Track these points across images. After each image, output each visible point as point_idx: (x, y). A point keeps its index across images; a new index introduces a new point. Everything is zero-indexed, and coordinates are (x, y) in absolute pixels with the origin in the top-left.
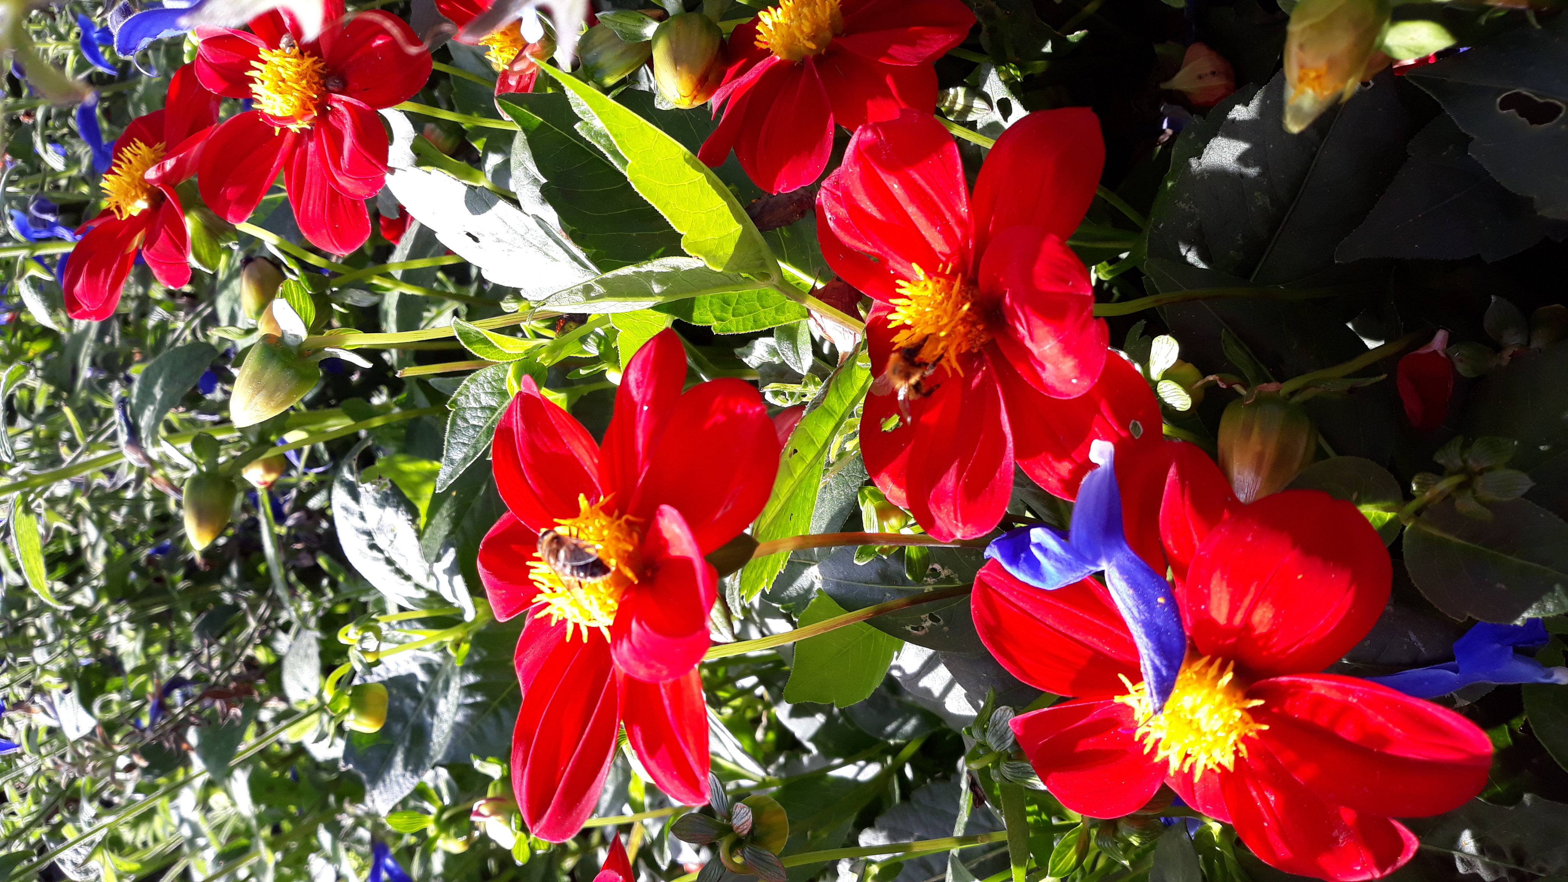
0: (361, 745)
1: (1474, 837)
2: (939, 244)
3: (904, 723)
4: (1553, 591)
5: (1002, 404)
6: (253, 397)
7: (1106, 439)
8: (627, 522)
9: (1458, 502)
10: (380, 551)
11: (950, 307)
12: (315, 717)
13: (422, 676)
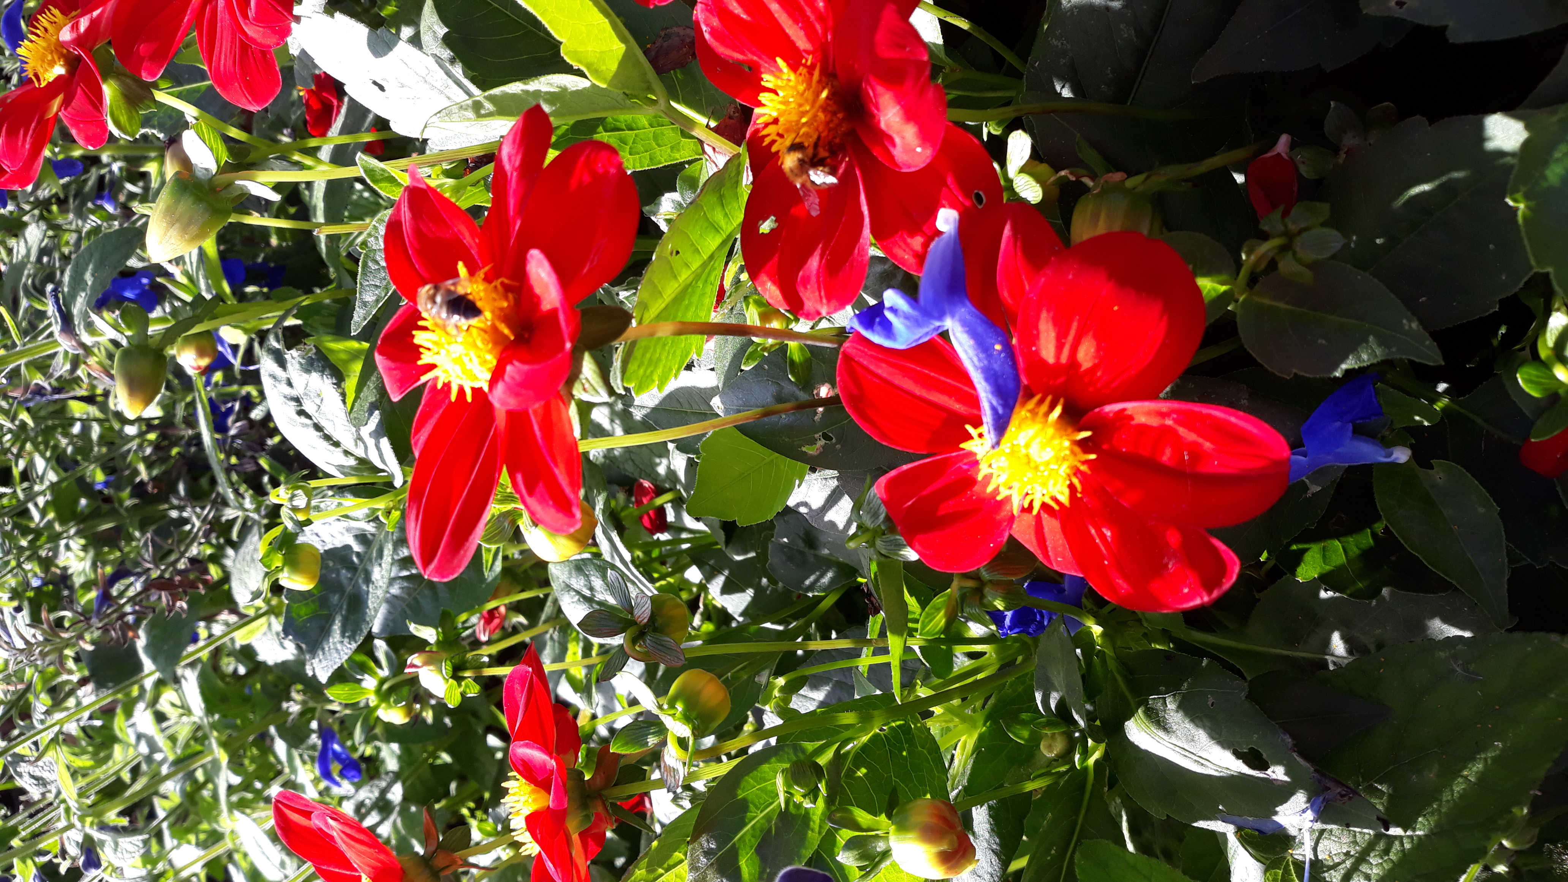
0: (300, 617)
1: (1343, 637)
2: (802, 43)
3: (822, 576)
4: (1367, 342)
5: (861, 187)
6: (167, 230)
7: (952, 206)
8: (502, 284)
9: (1281, 265)
10: (309, 417)
11: (809, 95)
12: (263, 620)
13: (357, 548)
